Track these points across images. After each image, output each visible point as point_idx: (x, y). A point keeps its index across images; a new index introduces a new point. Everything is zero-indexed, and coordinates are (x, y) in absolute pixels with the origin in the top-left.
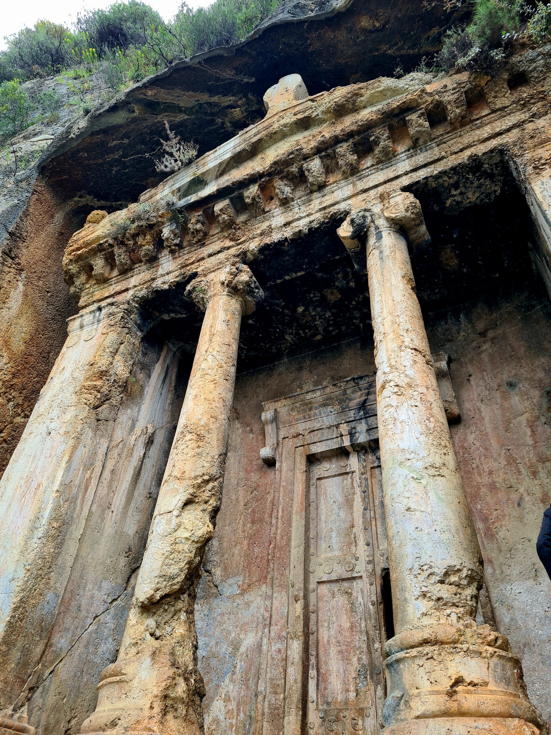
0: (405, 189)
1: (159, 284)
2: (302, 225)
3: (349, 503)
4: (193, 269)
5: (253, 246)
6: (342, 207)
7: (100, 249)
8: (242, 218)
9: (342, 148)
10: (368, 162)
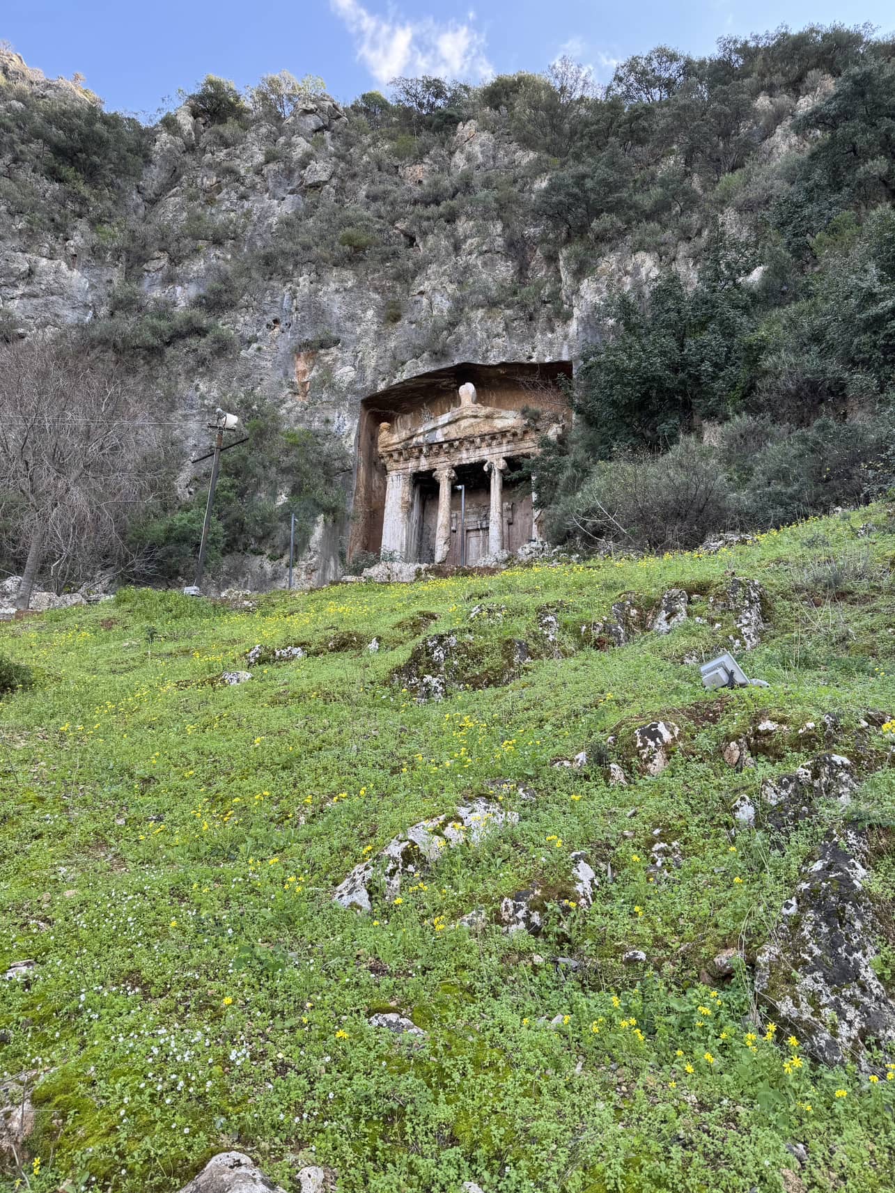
0: (504, 458)
1: (421, 469)
2: (473, 460)
3: (478, 545)
4: (434, 466)
5: (456, 464)
6: (485, 458)
7: (397, 450)
8: (452, 450)
9: (487, 437)
10: (494, 443)
